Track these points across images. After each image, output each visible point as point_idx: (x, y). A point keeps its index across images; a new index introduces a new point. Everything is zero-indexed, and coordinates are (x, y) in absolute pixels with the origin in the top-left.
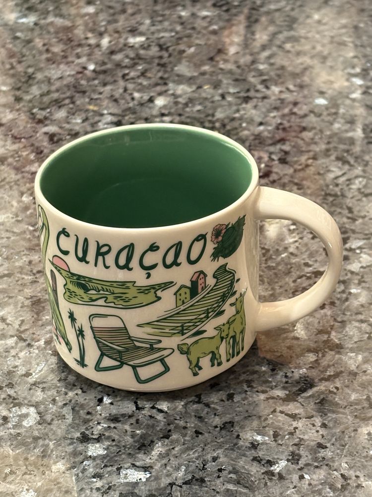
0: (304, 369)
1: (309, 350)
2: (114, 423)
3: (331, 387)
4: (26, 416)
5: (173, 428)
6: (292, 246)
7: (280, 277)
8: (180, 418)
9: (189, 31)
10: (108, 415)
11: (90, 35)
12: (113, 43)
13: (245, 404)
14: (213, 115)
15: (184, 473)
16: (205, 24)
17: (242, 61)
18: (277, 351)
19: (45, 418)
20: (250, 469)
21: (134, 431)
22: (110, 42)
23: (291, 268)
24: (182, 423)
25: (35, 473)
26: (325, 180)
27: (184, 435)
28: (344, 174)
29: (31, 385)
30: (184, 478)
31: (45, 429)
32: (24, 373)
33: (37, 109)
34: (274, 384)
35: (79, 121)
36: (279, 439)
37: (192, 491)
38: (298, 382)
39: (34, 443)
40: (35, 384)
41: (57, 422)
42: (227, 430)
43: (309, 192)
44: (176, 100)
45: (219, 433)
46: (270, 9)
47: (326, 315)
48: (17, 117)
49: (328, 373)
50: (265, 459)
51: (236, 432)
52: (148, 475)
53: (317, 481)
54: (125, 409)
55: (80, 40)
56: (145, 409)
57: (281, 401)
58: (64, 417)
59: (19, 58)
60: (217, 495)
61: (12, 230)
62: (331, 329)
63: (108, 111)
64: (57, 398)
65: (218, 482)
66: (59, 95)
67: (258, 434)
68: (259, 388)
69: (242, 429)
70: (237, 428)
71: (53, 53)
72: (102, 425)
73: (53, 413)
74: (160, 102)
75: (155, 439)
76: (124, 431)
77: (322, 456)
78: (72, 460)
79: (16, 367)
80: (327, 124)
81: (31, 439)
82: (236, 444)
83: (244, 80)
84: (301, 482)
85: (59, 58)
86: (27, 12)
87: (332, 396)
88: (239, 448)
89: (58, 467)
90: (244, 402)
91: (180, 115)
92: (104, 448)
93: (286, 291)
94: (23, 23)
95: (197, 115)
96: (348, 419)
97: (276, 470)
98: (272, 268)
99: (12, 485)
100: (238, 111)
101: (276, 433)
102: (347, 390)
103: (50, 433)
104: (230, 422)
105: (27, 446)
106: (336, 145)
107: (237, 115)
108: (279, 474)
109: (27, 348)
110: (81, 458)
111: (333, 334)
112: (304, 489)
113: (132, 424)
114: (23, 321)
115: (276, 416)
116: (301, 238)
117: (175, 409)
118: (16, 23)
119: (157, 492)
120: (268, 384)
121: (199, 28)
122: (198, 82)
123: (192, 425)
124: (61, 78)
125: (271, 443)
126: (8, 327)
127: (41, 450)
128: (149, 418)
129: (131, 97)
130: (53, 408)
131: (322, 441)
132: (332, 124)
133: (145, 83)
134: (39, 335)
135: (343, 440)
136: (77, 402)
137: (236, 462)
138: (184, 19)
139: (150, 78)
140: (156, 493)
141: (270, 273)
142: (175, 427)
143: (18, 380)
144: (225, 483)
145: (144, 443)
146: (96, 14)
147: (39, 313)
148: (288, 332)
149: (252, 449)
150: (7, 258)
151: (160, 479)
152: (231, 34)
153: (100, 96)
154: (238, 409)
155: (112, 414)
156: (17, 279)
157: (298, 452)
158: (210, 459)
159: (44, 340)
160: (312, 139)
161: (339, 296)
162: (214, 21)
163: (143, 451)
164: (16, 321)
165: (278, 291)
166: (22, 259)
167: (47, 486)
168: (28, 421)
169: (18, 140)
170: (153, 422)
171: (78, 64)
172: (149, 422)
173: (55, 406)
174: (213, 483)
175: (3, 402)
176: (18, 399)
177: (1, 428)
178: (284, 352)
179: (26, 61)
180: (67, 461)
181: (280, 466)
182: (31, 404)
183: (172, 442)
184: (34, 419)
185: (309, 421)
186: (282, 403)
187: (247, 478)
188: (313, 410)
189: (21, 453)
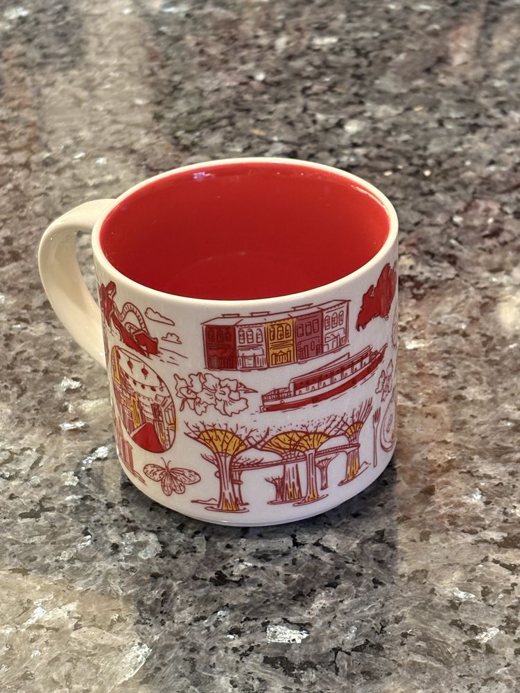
2: (262, 562)
5: (342, 574)
7: (504, 376)
8: (354, 561)
9: (398, 31)
10: (254, 550)
11: (261, 32)
12: (292, 44)
13: (444, 547)
14: (425, 148)
15: (354, 635)
16: (421, 22)
17: (471, 75)
18: (495, 478)
19: (168, 549)
20: (446, 636)
21: (289, 575)
22: (288, 43)
24: (355, 568)
25: (152, 622)
27: (358, 585)
29: (153, 504)
30: (354, 644)
31: (168, 564)
33: (183, 132)
34: (487, 522)
35: (239, 150)
36: (490, 598)
37: (364, 661)
39: (152, 582)
41: (184, 555)
42: (418, 581)
44: (374, 126)
45: (407, 584)
46: (516, 5)
48: (155, 141)
50: (467, 624)
51: (430, 584)
52: (305, 636)
54: (278, 545)
55: (247, 39)
56: (308, 546)
57: (496, 546)
58: (194, 549)
59: (162, 61)
60: (400, 670)
63: (279, 137)
65: (401, 651)
66: (214, 114)
67: (461, 589)
68: (467, 527)
69: (439, 581)
70: (431, 580)
71: (209, 56)
72: (246, 563)
73: (180, 544)
74: (352, 127)
75: (317, 587)
76: (276, 574)
78: (203, 608)
81: (149, 577)
82: (430, 601)
83: (472, 101)
84: (518, 658)
85: (216, 63)
89: (184, 616)
90: (443, 545)
91: (379, 146)
92: (246, 595)
93: (513, 395)
94: (170, 13)
95: (403, 148)
97: (482, 639)
98: (495, 363)
99: (120, 636)
100: (460, 143)
101: (486, 590)
103: (174, 570)
104: (423, 571)
105: (143, 585)
107: (459, 149)
108: (487, 645)
110: (215, 606)
113: (286, 565)
115: (486, 566)
117: (347, 548)
119: (316, 659)
120: (478, 523)
121: (413, 28)
122: (408, 101)
123: (370, 572)
124: (218, 90)
125: (479, 602)
127: (161, 592)
128: (310, 558)
129: (312, 119)
130: (181, 538)
133: (333, 100)
136: (214, 531)
137: (428, 625)
138: (393, 14)
139: (340, 94)
140: (314, 661)
141: (492, 369)
142: (346, 573)
143: (135, 497)
144: (410, 653)
145: (302, 592)
146: (272, 4)
148: (512, 452)
149: (452, 609)
151: (320, 642)
152: (458, 36)
153: (270, 117)
154: (435, 553)
155: (261, 550)
157: (515, 617)
158: (392, 619)
162: (434, 18)
163: (299, 603)
165: (501, 395)
167: (166, 640)
168: (146, 552)
169: (153, 173)
170: (315, 564)
171: (242, 72)
172: (310, 564)
173: (183, 535)
174: (394, 652)
175: (114, 524)
176: (134, 521)
177: (110, 559)
178: (506, 478)
179: (171, 65)
180: (195, 609)
181: (489, 635)
182: (152, 529)
183: (340, 593)
184: (154, 550)
186: (497, 549)
187: (442, 648)
189: (133, 595)
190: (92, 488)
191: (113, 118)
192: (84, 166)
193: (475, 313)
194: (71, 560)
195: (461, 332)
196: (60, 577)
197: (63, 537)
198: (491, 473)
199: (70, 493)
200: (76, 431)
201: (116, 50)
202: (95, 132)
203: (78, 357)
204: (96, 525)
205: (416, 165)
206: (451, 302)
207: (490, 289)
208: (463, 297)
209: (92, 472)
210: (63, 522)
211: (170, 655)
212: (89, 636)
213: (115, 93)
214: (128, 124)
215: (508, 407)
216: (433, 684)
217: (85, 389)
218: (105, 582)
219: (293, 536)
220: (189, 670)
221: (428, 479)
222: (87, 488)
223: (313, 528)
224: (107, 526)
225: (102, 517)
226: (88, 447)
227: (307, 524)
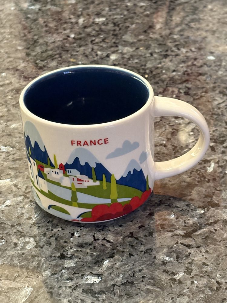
0: (196, 218)
1: (200, 207)
2: (80, 248)
3: (212, 229)
4: (28, 243)
5: (115, 252)
6: (191, 144)
8: (120, 246)
9: (132, 15)
10: (77, 243)
11: (72, 17)
12: (86, 21)
14: (145, 66)
15: (122, 278)
16: (142, 11)
17: (164, 33)
18: (180, 207)
19: (39, 244)
20: (161, 277)
21: (92, 253)
22: (84, 21)
24: (121, 249)
25: (33, 277)
26: (212, 105)
27: (122, 256)
28: (223, 102)
29: (31, 225)
30: (122, 282)
31: (39, 251)
32: (27, 217)
33: (39, 61)
34: (177, 227)
36: (179, 260)
37: (126, 289)
38: (192, 226)
39: (32, 259)
40: (34, 224)
41: (46, 247)
42: (148, 253)
43: (202, 112)
44: (123, 56)
45: (144, 255)
46: (182, 2)
47: (210, 186)
48: (27, 65)
49: (210, 221)
50: (170, 271)
51: (154, 255)
52: (100, 279)
53: (202, 285)
54: (87, 240)
55: (66, 20)
56: (100, 240)
57: (181, 237)
58: (50, 244)
59: (29, 30)
60: (142, 292)
62: (213, 194)
63: (81, 62)
64: (47, 233)
65: (142, 284)
66: (52, 52)
67: (167, 256)
68: (169, 229)
69: (157, 253)
70: (154, 253)
71: (50, 27)
72: (73, 249)
73: (44, 242)
74: (113, 57)
75: (105, 258)
76: (86, 253)
77: (205, 270)
78: (55, 269)
79: (23, 214)
80: (215, 71)
81: (31, 257)
82: (154, 262)
83: (165, 45)
84: (192, 285)
85: (53, 30)
86: (34, 3)
87: (212, 235)
88: (155, 264)
89: (47, 273)
90: (159, 237)
91: (125, 65)
92: (74, 263)
94: (32, 9)
95: (135, 66)
96: (222, 249)
97: (177, 278)
99: (19, 283)
100: (160, 63)
101: (178, 256)
102: (221, 231)
103: (42, 253)
104: (150, 249)
105: (28, 261)
106: (219, 84)
107: (160, 66)
108: (179, 280)
109: (30, 203)
110: (61, 268)
111: (214, 197)
112: (194, 289)
113: (91, 249)
114: (27, 187)
115: (178, 246)
117: (117, 240)
118: (28, 9)
119: (105, 290)
120: (173, 227)
121: (138, 13)
123: (127, 250)
124: (54, 42)
125: (175, 261)
126: (18, 190)
127: (37, 263)
128: (102, 245)
129: (96, 54)
130: (44, 239)
131: (206, 261)
132: (217, 71)
133: (105, 46)
135: (219, 261)
136: (59, 235)
137: (153, 273)
138: (129, 8)
139: (107, 43)
140: (104, 290)
142: (117, 251)
143: (23, 222)
144: (146, 285)
145: (98, 260)
146: (76, 4)
148: (187, 196)
149: (163, 265)
150: (19, 149)
151: (107, 282)
152: (157, 16)
153: (77, 53)
154: (155, 241)
155: (80, 243)
156: (24, 161)
157: (191, 267)
158: (137, 271)
160: (205, 80)
161: (218, 175)
162: (147, 9)
163: (97, 265)
164: (23, 187)
167: (39, 284)
168: (29, 246)
169: (28, 79)
170: (104, 248)
171: (65, 34)
172: (101, 248)
173: (45, 238)
174: (139, 285)
175: (14, 234)
176: (23, 233)
177: (13, 250)
178: (184, 208)
179: (32, 32)
180: (52, 270)
181: (180, 275)
182: (31, 236)
183: (115, 260)
184: (33, 245)
185: (198, 249)
186: (182, 238)
187: (160, 282)
188: (201, 243)
189: (24, 265)
190: (4, 218)
191: (8, 55)
193: (169, 136)
195: (163, 145)
198: (178, 206)
201: (8, 25)
204: (6, 235)
205: (142, 73)
206: (159, 132)
207: (175, 126)
208: (164, 129)
209: (4, 211)
211: (41, 290)
212: (5, 284)
213: (9, 44)
214: (15, 58)
215: (185, 177)
216: (156, 298)
218: (12, 260)
219: (94, 236)
220: (50, 297)
221: (152, 209)
222: (2, 219)
223: (102, 232)
224: (12, 235)
225: (9, 231)
226: (2, 201)
227: (100, 231)
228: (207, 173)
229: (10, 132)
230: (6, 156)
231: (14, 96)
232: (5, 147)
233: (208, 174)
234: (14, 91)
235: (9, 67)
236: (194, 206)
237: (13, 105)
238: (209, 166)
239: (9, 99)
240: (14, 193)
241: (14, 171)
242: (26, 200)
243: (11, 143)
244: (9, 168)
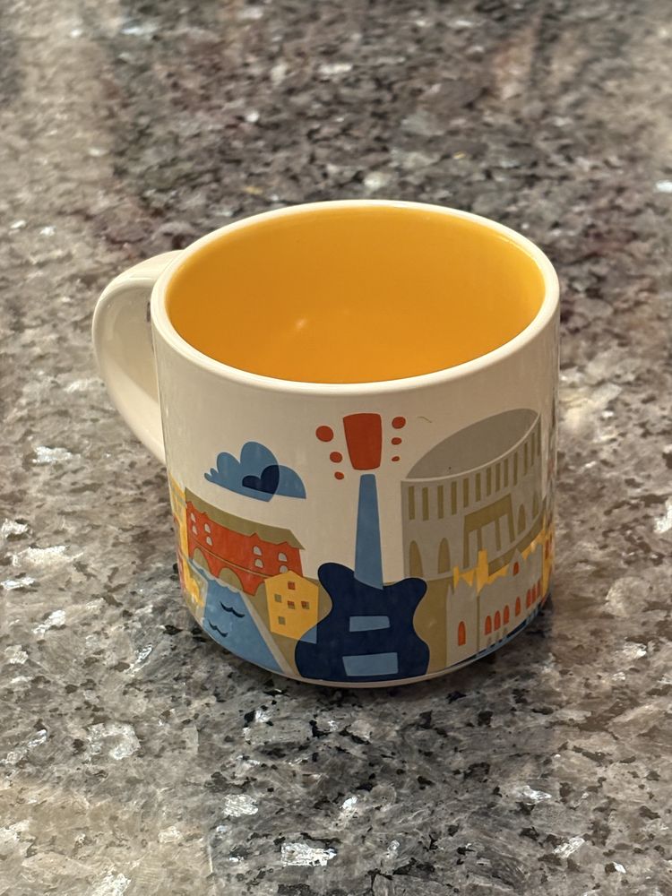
0: (621, 673)
1: (631, 639)
2: (272, 759)
3: (669, 708)
4: (116, 740)
5: (378, 771)
6: (606, 448)
7: (580, 504)
8: (393, 754)
10: (262, 744)
11: (252, 59)
12: (293, 74)
13: (510, 733)
15: (396, 853)
16: (459, 42)
17: (525, 111)
18: (573, 638)
19: (149, 745)
20: (516, 850)
21: (309, 775)
22: (288, 72)
23: (603, 488)
24: (395, 763)
25: (129, 844)
27: (399, 786)
29: (127, 686)
30: (397, 864)
31: (149, 765)
32: (114, 663)
33: (153, 191)
34: (565, 698)
35: (227, 213)
36: (571, 799)
37: (410, 887)
38: (609, 697)
39: (129, 790)
40: (133, 684)
41: (170, 753)
42: (477, 778)
43: (640, 350)
44: (402, 179)
45: (463, 783)
46: (580, 18)
47: (663, 576)
48: (117, 204)
49: (664, 682)
50: (544, 834)
51: (493, 782)
52: (332, 855)
53: (638, 876)
54: (294, 735)
55: (234, 68)
56: (329, 735)
57: (576, 729)
58: (182, 745)
59: (124, 98)
61: (101, 406)
63: (279, 195)
64: (172, 710)
65: (458, 871)
66: (192, 168)
67: (534, 788)
68: (538, 704)
69: (504, 777)
70: (495, 776)
71: (185, 90)
72: (251, 761)
73: (164, 737)
74: (373, 181)
75: (346, 789)
76: (291, 774)
77: (648, 832)
78: (196, 822)
79: (101, 652)
81: (124, 783)
82: (492, 805)
83: (528, 145)
84: (609, 877)
85: (194, 99)
86: (140, 16)
87: (669, 723)
89: (171, 834)
90: (509, 730)
92: (253, 803)
93: (592, 529)
94: (133, 36)
97: (563, 853)
98: (567, 487)
99: (88, 862)
100: (514, 201)
101: (566, 788)
103: (157, 774)
104: (482, 765)
105: (117, 794)
107: (513, 209)
108: (569, 861)
109: (122, 619)
110: (213, 818)
112: (613, 888)
113: (304, 762)
114: (115, 570)
115: (566, 757)
116: (623, 435)
117: (383, 738)
118: (121, 35)
119: (347, 886)
120: (553, 699)
121: (448, 50)
122: (444, 147)
123: (414, 768)
124: (197, 135)
125: (557, 804)
126: (88, 579)
127: (141, 803)
128: (336, 752)
129: (322, 171)
130: (164, 729)
131: (650, 805)
133: (348, 147)
134: (143, 597)
136: (208, 719)
137: (491, 837)
138: (422, 34)
139: (357, 138)
140: (344, 888)
141: (565, 496)
142: (383, 771)
143: (103, 676)
144: (470, 874)
145: (326, 797)
146: (265, 21)
147: (145, 558)
148: (593, 604)
149: (521, 815)
150: (91, 458)
151: (352, 863)
152: (507, 61)
153: (267, 170)
154: (499, 741)
155: (270, 743)
156: (107, 494)
157: (604, 822)
158: (444, 830)
159: (151, 606)
160: (649, 255)
162: (476, 38)
163: (323, 812)
164: (102, 570)
165: (577, 529)
166: (117, 459)
167: (149, 867)
168: (119, 749)
169: (115, 246)
170: (343, 760)
171: (229, 111)
172: (336, 760)
173: (168, 725)
174: (449, 873)
175: (76, 714)
176: (102, 709)
177: (72, 761)
178: (585, 640)
179: (135, 103)
180: (186, 825)
181: (572, 847)
182: (125, 719)
183: (376, 797)
184: (130, 746)
185: (626, 768)
186: (578, 733)
187: (511, 866)
188: (635, 747)
189: (104, 807)
190: (45, 666)
191: (61, 174)
192: (25, 238)
194: (20, 764)
196: (6, 787)
197: (9, 733)
198: (568, 633)
199: (17, 673)
200: (22, 590)
201: (62, 84)
202: (38, 193)
203: (24, 492)
204: (52, 716)
209: (44, 645)
210: (9, 712)
212: (46, 864)
213: (63, 142)
214: (81, 182)
215: (588, 546)
217: (34, 535)
218: (67, 792)
219: (313, 724)
222: (40, 667)
223: (339, 712)
224: (67, 717)
225: (61, 704)
226: (39, 612)
227: (331, 706)
228: (656, 535)
229: (64, 405)
230: (53, 477)
231: (79, 296)
232: (48, 451)
233: (657, 539)
234: (79, 280)
235: (64, 209)
236: (616, 635)
237: (76, 325)
238: (662, 515)
239: (65, 304)
240: (75, 590)
241: (76, 522)
242: (113, 611)
243: (68, 437)
244: (62, 513)
